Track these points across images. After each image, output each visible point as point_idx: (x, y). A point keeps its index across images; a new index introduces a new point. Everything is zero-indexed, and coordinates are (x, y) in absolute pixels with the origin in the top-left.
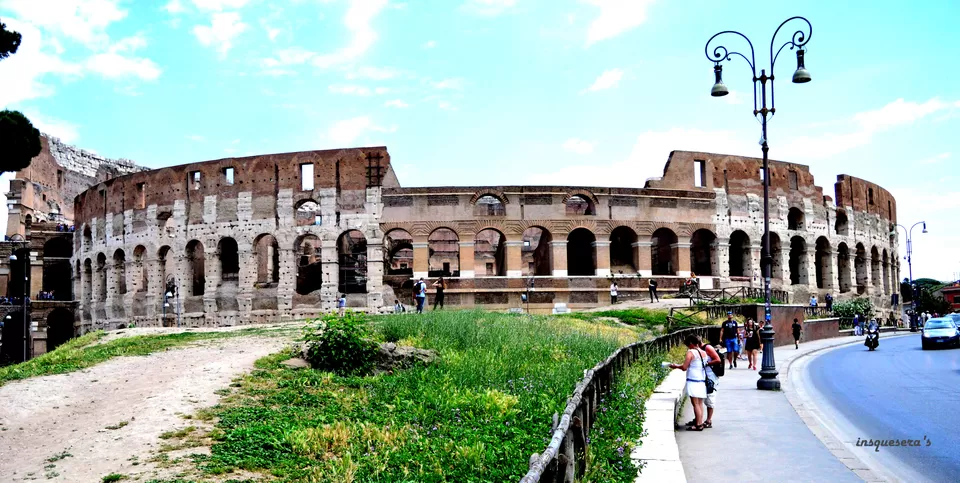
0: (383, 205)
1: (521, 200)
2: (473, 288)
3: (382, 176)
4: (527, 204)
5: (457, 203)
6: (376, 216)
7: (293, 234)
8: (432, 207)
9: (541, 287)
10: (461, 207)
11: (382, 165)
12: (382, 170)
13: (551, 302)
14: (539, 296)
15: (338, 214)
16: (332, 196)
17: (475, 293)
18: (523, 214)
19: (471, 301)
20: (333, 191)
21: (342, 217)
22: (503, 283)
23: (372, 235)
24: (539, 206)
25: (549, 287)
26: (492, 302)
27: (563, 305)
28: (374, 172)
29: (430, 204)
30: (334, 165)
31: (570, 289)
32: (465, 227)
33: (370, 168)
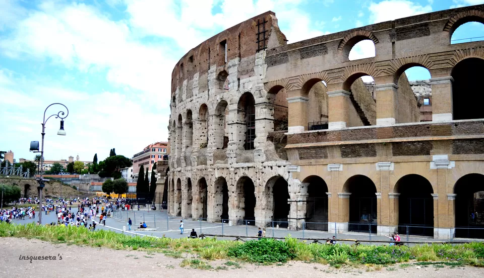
0: (266, 66)
1: (392, 36)
2: (340, 140)
3: (267, 39)
4: (399, 39)
5: (326, 52)
6: (262, 77)
7: (215, 102)
8: (305, 60)
9: (416, 135)
10: (329, 56)
11: (267, 28)
12: (267, 33)
13: (428, 153)
14: (412, 147)
15: (239, 79)
16: (235, 65)
17: (341, 146)
18: (394, 52)
19: (337, 153)
20: (237, 59)
21: (241, 81)
22: (372, 133)
23: (259, 95)
24: (413, 40)
25: (425, 135)
26: (359, 155)
27: (445, 157)
28: (261, 36)
29: (303, 58)
30: (237, 37)
31: (453, 137)
32: (334, 75)
33: (259, 34)
